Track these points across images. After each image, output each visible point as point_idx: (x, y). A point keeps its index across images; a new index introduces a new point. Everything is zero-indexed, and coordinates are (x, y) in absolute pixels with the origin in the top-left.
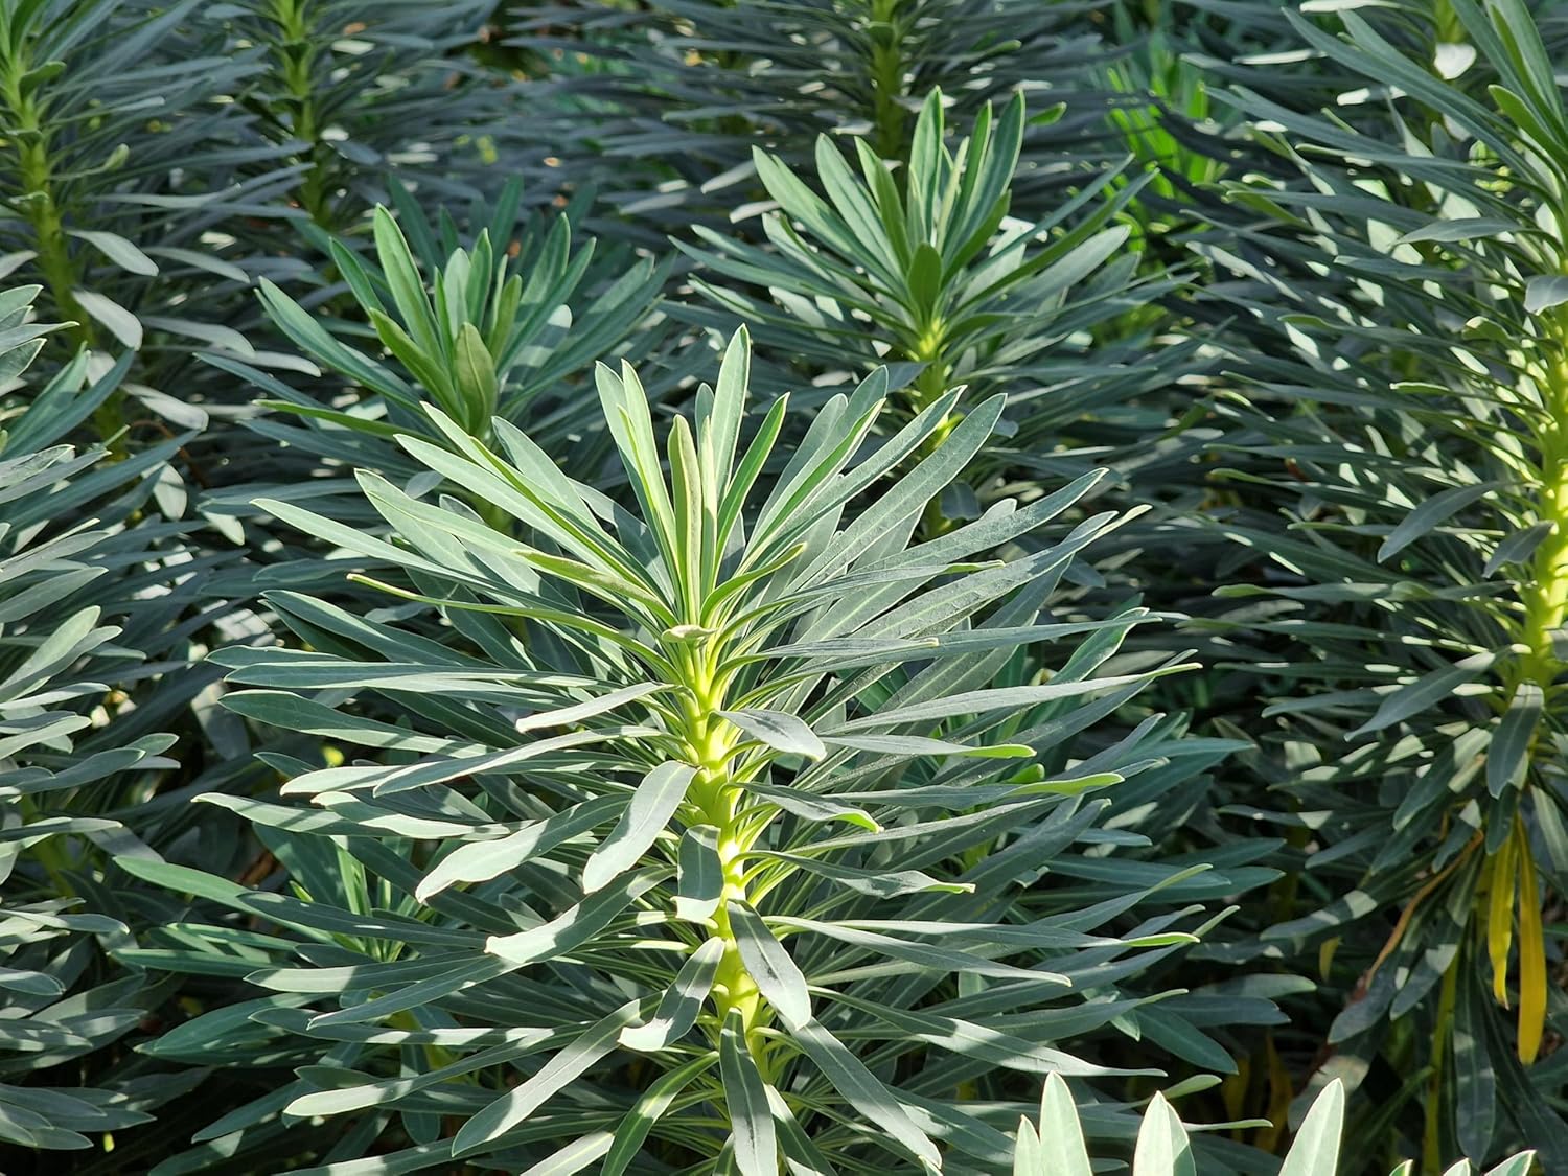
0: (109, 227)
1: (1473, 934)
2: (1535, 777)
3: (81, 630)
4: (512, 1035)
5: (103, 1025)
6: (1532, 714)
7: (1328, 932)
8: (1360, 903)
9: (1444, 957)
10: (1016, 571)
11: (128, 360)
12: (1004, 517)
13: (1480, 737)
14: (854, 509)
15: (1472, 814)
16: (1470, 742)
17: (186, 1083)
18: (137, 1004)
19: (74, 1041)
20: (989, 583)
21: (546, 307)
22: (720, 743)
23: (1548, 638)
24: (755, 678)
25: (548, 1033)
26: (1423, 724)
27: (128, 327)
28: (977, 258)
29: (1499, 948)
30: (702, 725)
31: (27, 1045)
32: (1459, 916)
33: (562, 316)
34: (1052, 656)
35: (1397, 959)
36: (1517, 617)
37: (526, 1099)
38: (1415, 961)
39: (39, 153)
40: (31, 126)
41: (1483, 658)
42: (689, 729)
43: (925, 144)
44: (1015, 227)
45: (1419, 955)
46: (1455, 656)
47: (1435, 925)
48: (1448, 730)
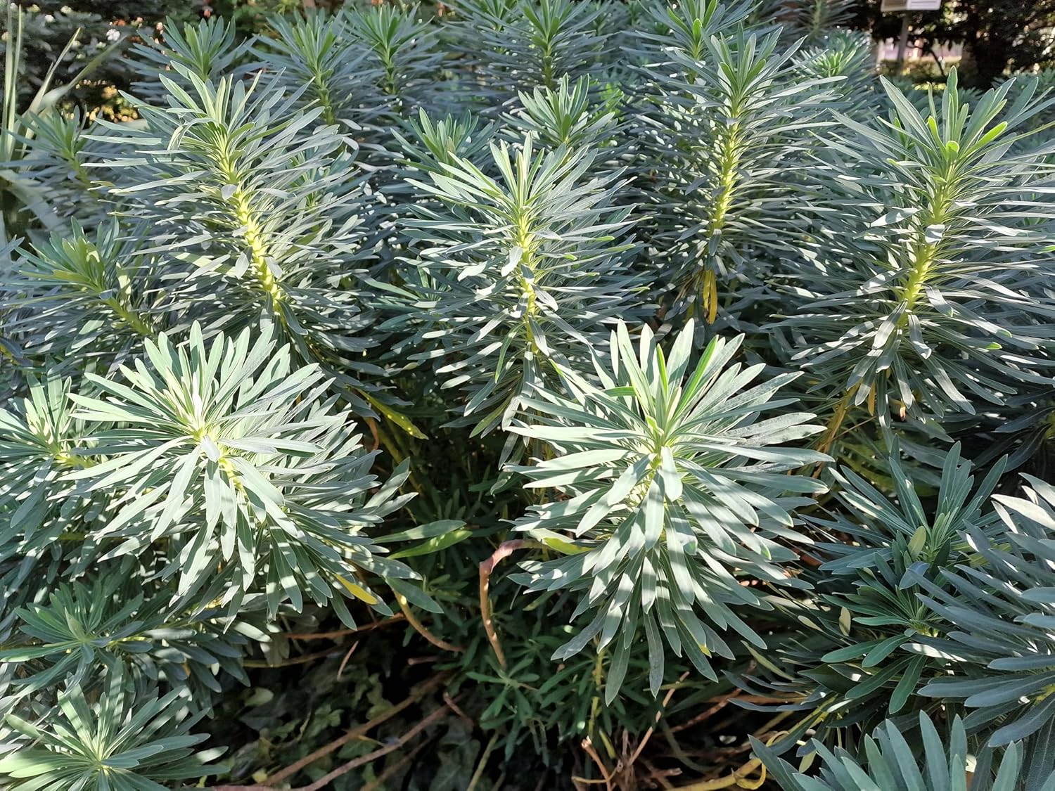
0: (347, 118)
1: (699, 294)
2: (716, 254)
3: (353, 221)
4: (475, 319)
5: (366, 322)
6: (718, 235)
7: (663, 294)
8: (671, 287)
9: (692, 299)
10: (603, 195)
11: (355, 154)
12: (595, 182)
13: (704, 243)
14: (557, 183)
15: (701, 263)
16: (701, 244)
17: (384, 337)
18: (373, 317)
19: (359, 326)
20: (593, 200)
21: (465, 137)
22: (527, 242)
23: (722, 217)
24: (536, 223)
25: (484, 318)
26: (688, 240)
27: (355, 145)
28: (575, 122)
29: (706, 297)
30: (523, 238)
31: (347, 327)
32: (696, 289)
33: (469, 140)
34: (604, 219)
35: (680, 300)
36: (714, 212)
37: (484, 332)
38: (685, 300)
39: (327, 98)
40: (324, 89)
41: (705, 222)
42: (519, 239)
43: (563, 89)
44: (585, 114)
45: (686, 299)
46: (698, 223)
47: (690, 291)
48: (695, 242)
